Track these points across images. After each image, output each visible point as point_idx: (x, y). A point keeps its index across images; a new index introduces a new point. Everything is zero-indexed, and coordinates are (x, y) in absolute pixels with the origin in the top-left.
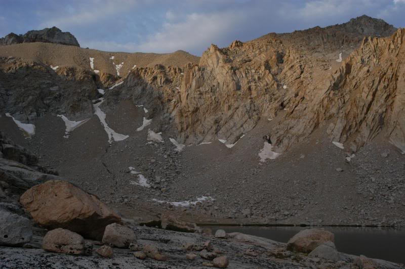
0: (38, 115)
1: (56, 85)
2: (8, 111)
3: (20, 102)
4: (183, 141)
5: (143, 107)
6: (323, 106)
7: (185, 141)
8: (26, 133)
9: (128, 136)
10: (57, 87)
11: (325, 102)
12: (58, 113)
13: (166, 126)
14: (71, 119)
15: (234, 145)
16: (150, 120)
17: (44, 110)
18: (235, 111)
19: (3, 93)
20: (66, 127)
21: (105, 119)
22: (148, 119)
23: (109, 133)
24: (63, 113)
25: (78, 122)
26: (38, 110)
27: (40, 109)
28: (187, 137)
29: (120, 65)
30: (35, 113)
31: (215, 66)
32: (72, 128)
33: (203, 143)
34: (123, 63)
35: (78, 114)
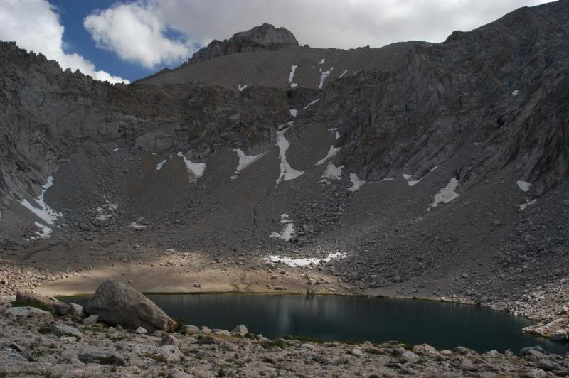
0: (212, 151)
1: (237, 113)
2: (180, 150)
3: (195, 137)
4: (364, 176)
5: (335, 132)
6: (527, 128)
7: (367, 176)
8: (193, 175)
9: (303, 172)
10: (239, 114)
11: (531, 122)
12: (235, 147)
13: (350, 158)
14: (247, 153)
15: (418, 181)
16: (339, 148)
17: (220, 144)
18: (431, 136)
19: (177, 128)
20: (238, 164)
21: (287, 151)
22: (336, 147)
23: (283, 169)
24: (240, 147)
25: (256, 157)
26: (212, 146)
27: (214, 144)
28: (370, 172)
29: (328, 72)
30: (209, 150)
31: (416, 74)
32: (245, 165)
33: (385, 179)
34: (332, 68)
35: (256, 147)
